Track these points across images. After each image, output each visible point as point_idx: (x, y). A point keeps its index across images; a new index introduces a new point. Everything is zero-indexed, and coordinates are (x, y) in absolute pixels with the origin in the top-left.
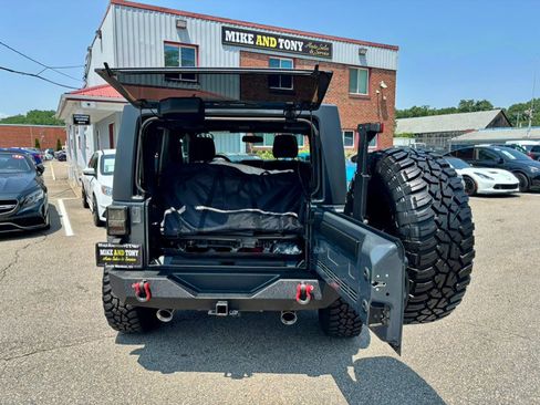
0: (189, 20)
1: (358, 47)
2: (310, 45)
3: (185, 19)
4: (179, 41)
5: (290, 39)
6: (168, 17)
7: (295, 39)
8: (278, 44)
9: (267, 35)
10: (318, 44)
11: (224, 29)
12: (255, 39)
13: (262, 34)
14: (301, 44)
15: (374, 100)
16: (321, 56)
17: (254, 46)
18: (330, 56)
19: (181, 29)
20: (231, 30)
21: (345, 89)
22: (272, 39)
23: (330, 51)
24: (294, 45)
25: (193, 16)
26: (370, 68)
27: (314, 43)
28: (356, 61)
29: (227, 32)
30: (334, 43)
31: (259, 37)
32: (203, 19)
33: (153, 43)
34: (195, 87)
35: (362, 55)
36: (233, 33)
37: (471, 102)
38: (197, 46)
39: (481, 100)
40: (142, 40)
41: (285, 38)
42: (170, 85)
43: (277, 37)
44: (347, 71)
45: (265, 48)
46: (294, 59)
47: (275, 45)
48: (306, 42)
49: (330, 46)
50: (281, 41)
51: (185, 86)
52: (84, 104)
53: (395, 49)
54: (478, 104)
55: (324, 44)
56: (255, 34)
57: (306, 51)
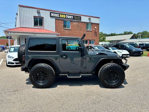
1: (88, 17)
2: (75, 17)
3: (39, 10)
4: (38, 16)
5: (69, 15)
6: (35, 9)
7: (71, 15)
8: (66, 17)
9: (63, 14)
10: (77, 17)
11: (51, 13)
12: (59, 15)
13: (61, 14)
14: (72, 17)
15: (93, 32)
16: (78, 20)
17: (59, 17)
18: (81, 20)
19: (39, 13)
20: (52, 13)
21: (85, 29)
24: (70, 17)
25: (42, 9)
26: (92, 23)
27: (76, 16)
28: (88, 21)
29: (52, 14)
30: (82, 16)
31: (60, 15)
32: (45, 10)
33: (30, 17)
34: (42, 28)
35: (90, 19)
36: (53, 14)
37: (127, 32)
38: (43, 17)
40: (27, 16)
41: (68, 15)
42: (35, 27)
43: (66, 15)
44: (86, 24)
45: (62, 18)
46: (71, 21)
47: (65, 17)
48: (74, 16)
49: (80, 17)
50: (67, 16)
51: (40, 28)
52: (10, 33)
53: (99, 18)
55: (79, 17)
56: (59, 14)
57: (74, 18)
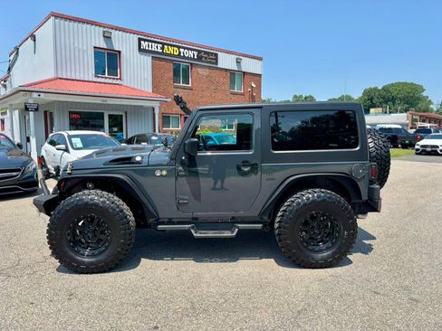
0: (113, 31)
1: (236, 57)
2: (202, 54)
3: (110, 30)
4: (105, 47)
5: (188, 49)
6: (97, 28)
7: (192, 50)
8: (180, 53)
9: (172, 45)
10: (208, 53)
11: (140, 40)
12: (163, 48)
13: (168, 45)
14: (196, 53)
15: (247, 96)
16: (210, 62)
17: (162, 53)
18: (216, 63)
19: (107, 38)
20: (145, 40)
21: (227, 87)
22: (175, 49)
23: (216, 59)
24: (190, 54)
25: (117, 29)
26: (244, 73)
27: (205, 53)
28: (235, 67)
29: (142, 42)
30: (219, 54)
31: (166, 47)
32: (124, 31)
33: (85, 48)
34: (118, 82)
35: (238, 62)
36: (147, 43)
37: (301, 96)
38: (119, 52)
39: (308, 95)
40: (76, 45)
41: (185, 48)
42: (99, 80)
43: (179, 47)
44: (229, 74)
45: (170, 55)
46: (191, 64)
47: (177, 53)
48: (199, 52)
49: (216, 55)
50: (182, 50)
51: (110, 81)
52: (35, 95)
53: (260, 59)
54: (306, 98)
55: (212, 54)
56: (163, 44)
57: (199, 58)
